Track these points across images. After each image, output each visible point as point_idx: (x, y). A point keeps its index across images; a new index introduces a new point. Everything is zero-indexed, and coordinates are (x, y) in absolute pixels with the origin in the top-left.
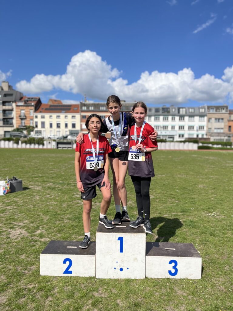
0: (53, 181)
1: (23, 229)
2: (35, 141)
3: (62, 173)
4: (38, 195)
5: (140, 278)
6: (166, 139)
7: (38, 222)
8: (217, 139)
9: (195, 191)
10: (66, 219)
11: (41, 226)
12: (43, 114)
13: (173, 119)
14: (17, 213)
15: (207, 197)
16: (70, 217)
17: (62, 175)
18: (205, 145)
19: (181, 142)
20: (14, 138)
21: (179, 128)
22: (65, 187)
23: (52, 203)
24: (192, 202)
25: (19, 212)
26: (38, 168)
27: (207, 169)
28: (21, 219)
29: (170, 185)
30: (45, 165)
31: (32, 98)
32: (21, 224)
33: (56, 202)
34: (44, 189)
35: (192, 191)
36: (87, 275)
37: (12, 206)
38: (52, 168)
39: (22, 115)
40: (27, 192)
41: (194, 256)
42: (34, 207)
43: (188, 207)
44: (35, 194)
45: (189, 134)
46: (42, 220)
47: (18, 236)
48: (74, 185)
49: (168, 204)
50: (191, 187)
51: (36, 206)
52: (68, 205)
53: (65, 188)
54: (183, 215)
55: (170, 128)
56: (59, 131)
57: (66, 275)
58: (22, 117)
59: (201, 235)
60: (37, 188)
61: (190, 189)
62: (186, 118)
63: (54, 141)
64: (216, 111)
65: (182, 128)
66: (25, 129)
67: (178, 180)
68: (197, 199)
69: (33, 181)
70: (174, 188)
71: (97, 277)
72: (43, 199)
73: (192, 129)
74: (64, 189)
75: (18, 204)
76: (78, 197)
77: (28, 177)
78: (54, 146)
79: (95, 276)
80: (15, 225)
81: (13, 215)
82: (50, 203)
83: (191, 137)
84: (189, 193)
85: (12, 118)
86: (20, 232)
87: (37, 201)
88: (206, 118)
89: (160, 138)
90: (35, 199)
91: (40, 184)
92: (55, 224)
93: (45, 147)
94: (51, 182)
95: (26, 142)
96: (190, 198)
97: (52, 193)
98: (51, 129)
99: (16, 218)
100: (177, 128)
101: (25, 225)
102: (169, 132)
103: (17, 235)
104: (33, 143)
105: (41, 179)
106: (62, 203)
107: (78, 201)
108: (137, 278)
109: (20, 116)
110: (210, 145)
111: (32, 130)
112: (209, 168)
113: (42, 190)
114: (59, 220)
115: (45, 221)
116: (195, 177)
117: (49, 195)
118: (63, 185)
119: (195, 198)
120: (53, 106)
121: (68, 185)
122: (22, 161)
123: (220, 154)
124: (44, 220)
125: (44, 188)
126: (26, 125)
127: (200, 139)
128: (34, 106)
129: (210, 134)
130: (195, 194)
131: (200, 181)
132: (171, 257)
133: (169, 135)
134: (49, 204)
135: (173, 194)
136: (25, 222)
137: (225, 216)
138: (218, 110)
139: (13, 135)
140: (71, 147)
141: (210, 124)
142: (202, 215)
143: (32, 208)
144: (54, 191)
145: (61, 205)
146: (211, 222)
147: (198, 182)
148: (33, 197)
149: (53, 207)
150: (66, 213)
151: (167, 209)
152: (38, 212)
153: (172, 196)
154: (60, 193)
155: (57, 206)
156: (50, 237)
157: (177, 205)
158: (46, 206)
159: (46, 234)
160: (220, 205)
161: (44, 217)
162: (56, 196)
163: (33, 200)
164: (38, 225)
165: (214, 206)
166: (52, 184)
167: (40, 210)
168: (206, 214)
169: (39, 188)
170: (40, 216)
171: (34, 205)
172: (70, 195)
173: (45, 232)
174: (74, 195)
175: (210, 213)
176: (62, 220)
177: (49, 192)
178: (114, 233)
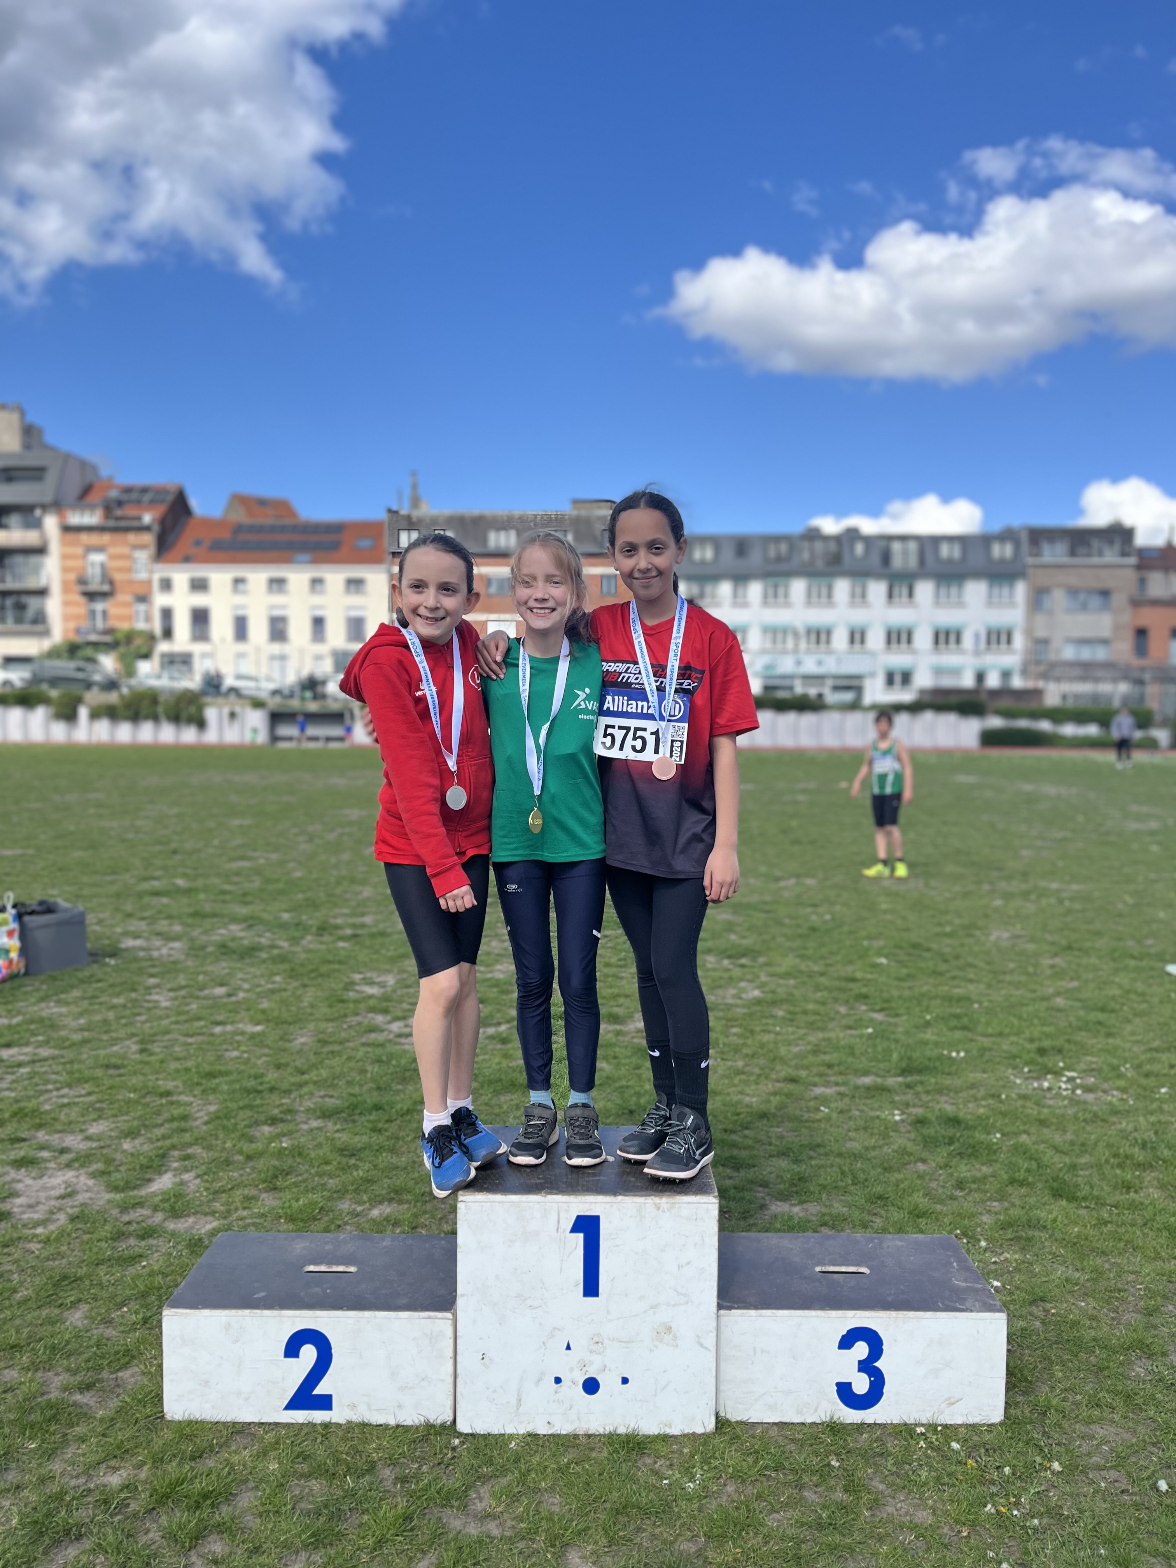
0: (243, 911)
1: (82, 1166)
2: (160, 709)
3: (294, 870)
4: (168, 986)
5: (687, 1430)
6: (820, 696)
7: (159, 1132)
8: (1077, 697)
9: (970, 960)
10: (308, 1110)
11: (176, 1153)
12: (199, 571)
13: (860, 598)
14: (55, 1082)
15: (1033, 991)
16: (327, 1099)
17: (292, 883)
18: (1023, 723)
19: (898, 707)
20: (54, 693)
21: (889, 641)
22: (304, 942)
23: (240, 1026)
24: (957, 1017)
25: (64, 1077)
26: (174, 845)
27: (1030, 847)
28: (74, 1113)
29: (846, 929)
30: (210, 830)
31: (144, 490)
32: (73, 1141)
33: (257, 1023)
34: (197, 956)
35: (954, 962)
36: (410, 1417)
37: (27, 1044)
38: (243, 846)
39: (94, 574)
40: (109, 970)
41: (969, 1304)
42: (142, 1051)
43: (936, 1044)
44: (152, 981)
45: (938, 671)
46: (184, 1118)
47: (57, 1203)
48: (355, 936)
49: (837, 1034)
50: (948, 941)
51: (156, 1048)
52: (321, 1036)
53: (308, 951)
54: (909, 1086)
55: (840, 640)
56: (283, 658)
57: (300, 1416)
58: (94, 587)
59: (1002, 1196)
60: (165, 950)
61: (947, 950)
62: (925, 590)
63: (258, 704)
64: (1073, 553)
65: (904, 637)
66: (110, 647)
67: (884, 906)
68: (980, 1003)
69: (146, 914)
70: (865, 943)
71: (463, 1427)
72: (193, 1007)
73: (952, 645)
74: (303, 956)
75: (63, 1033)
76: (371, 997)
77: (118, 895)
78: (255, 731)
79: (454, 1421)
80: (42, 1148)
81: (31, 1093)
82: (229, 1028)
83: (948, 682)
84: (941, 974)
85: (42, 592)
86: (68, 1184)
87: (161, 1018)
88: (1021, 589)
89: (791, 688)
90: (149, 1009)
91: (178, 928)
92: (251, 1140)
93: (211, 736)
94: (235, 920)
95: (112, 713)
96: (949, 999)
97: (240, 975)
98: (241, 647)
99: (47, 1107)
100: (876, 639)
101: (95, 1145)
102: (839, 661)
103: (53, 1203)
104: (147, 717)
105: (185, 901)
106: (292, 1028)
107: (371, 1015)
108: (675, 1431)
109: (82, 581)
110: (1045, 726)
111: (144, 650)
112: (1039, 843)
113: (190, 963)
114: (273, 1121)
115: (199, 1123)
116: (971, 887)
117: (222, 985)
118: (297, 934)
119: (969, 999)
120: (252, 529)
121: (321, 935)
122: (92, 811)
124: (196, 1119)
125: (196, 950)
126: (113, 623)
127: (995, 694)
128: (156, 528)
129: (1042, 668)
130: (972, 976)
131: (996, 910)
132: (850, 1313)
133: (836, 677)
134: (224, 1034)
135: (859, 975)
136: (94, 1129)
137: (1123, 1090)
138: (1081, 550)
139: (48, 673)
141: (1040, 620)
142: (1008, 1085)
143: (135, 1053)
144: (252, 965)
145: (282, 1038)
146: (1052, 1123)
147: (987, 916)
148: (139, 998)
149: (245, 1052)
150: (306, 1083)
151: (827, 1058)
152: (163, 1079)
153: (851, 985)
154: (277, 974)
155: (261, 1045)
156: (222, 1208)
157: (881, 1034)
158: (205, 1046)
159: (201, 1195)
160: (1098, 1031)
161: (191, 1103)
162: (258, 994)
163: (139, 1014)
164: (161, 1148)
165: (1069, 1041)
166: (242, 930)
167: (173, 1065)
168: (1027, 1079)
169: (172, 952)
170: (175, 1098)
171: (142, 1042)
172: (333, 985)
173: (198, 1181)
174: (353, 983)
175: (1049, 1077)
176: (289, 1117)
177: (224, 968)
178: (551, 1193)
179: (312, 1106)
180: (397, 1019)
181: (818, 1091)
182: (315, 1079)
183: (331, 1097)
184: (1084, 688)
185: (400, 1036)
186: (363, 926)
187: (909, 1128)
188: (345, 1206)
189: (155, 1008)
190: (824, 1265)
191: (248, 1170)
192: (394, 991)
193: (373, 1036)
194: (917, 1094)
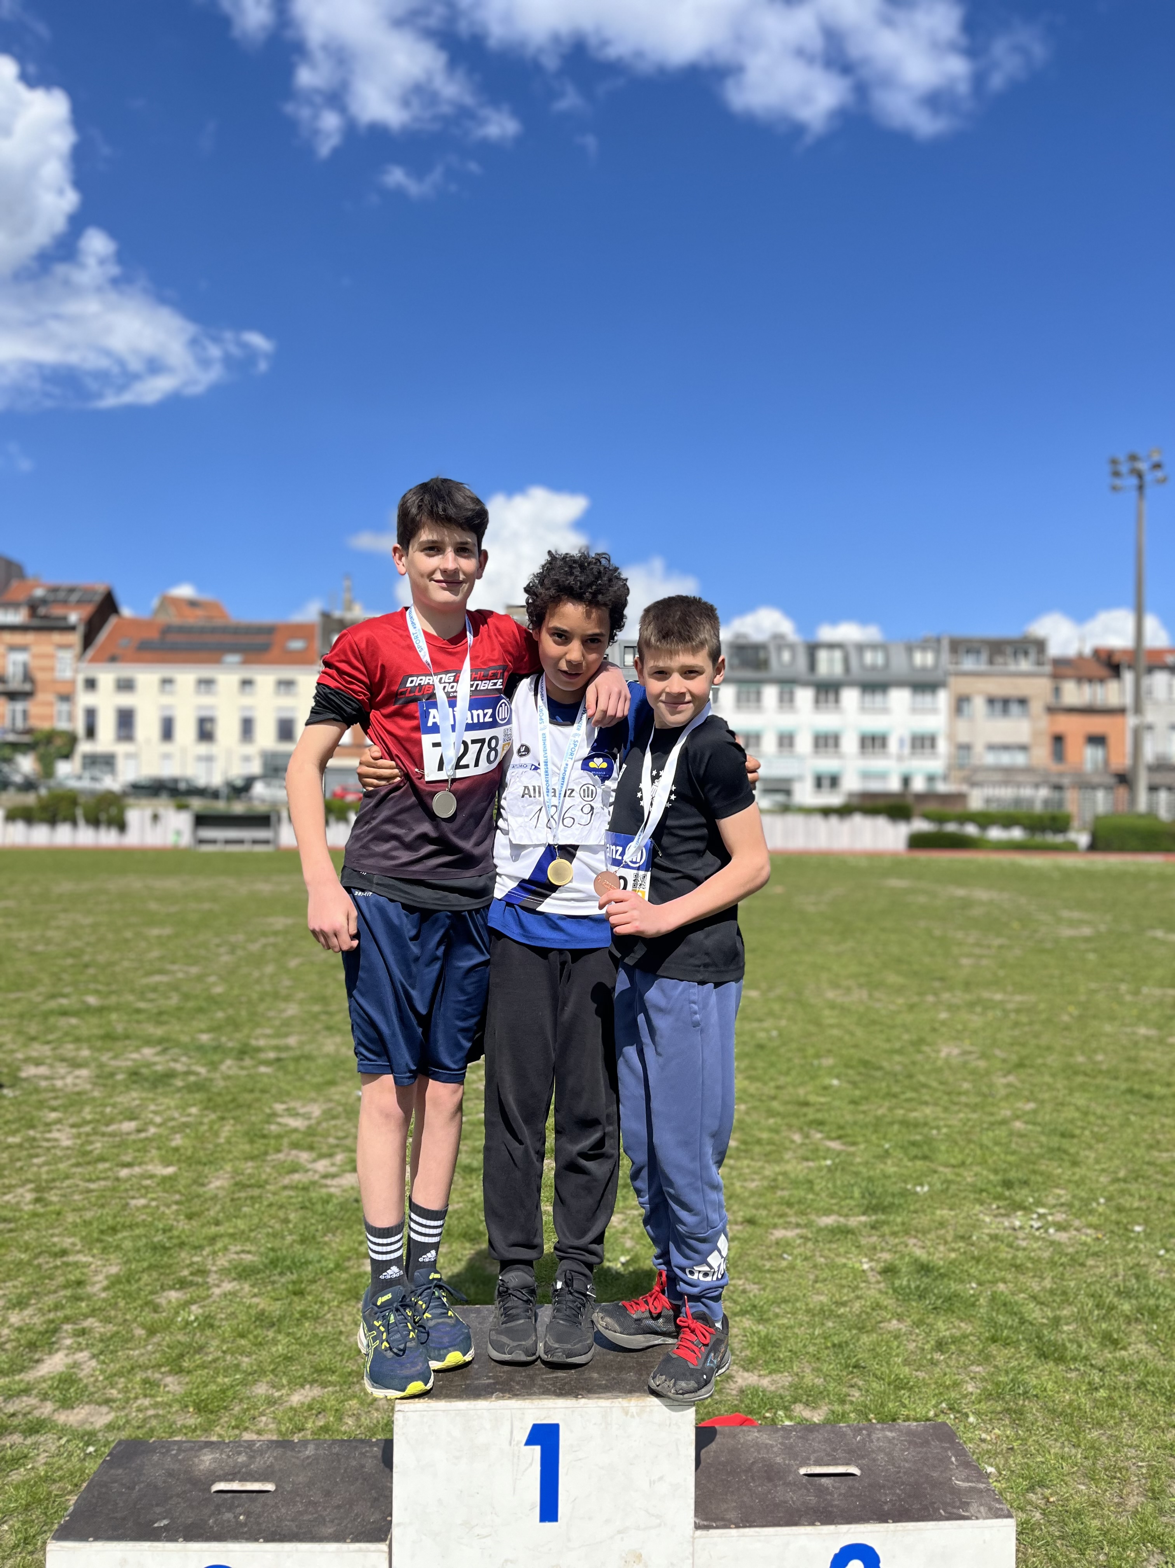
0: (159, 1032)
2: (79, 812)
3: (214, 984)
4: (71, 1121)
7: (50, 1300)
8: (998, 800)
9: (922, 1079)
10: (222, 1270)
11: (68, 1327)
12: (126, 671)
13: (787, 700)
15: (992, 1114)
16: (243, 1256)
17: (213, 1000)
18: (951, 827)
19: (826, 812)
21: (817, 746)
22: (223, 1067)
23: (150, 1167)
24: (914, 1144)
26: (86, 958)
27: (969, 955)
29: (793, 1046)
30: (126, 941)
31: (72, 590)
33: (168, 1164)
34: (105, 1086)
35: (906, 1082)
38: (161, 958)
39: (16, 672)
41: (973, 1508)
42: (37, 1200)
43: (899, 1177)
44: (54, 1115)
45: (865, 775)
46: (79, 1283)
48: (278, 1060)
49: (795, 1168)
50: (897, 1058)
51: (53, 1197)
52: (239, 1179)
53: (227, 1078)
54: (874, 1227)
55: (769, 744)
56: (210, 758)
58: (15, 687)
59: (985, 1359)
60: (69, 1080)
61: (898, 1068)
62: (850, 697)
63: (182, 806)
64: (991, 662)
65: (831, 742)
66: (29, 747)
67: (832, 1021)
68: (938, 1129)
69: (50, 1037)
70: (815, 1062)
72: (98, 1146)
73: (878, 750)
74: (221, 1083)
76: (296, 1130)
77: (21, 1016)
78: (178, 833)
82: (137, 1170)
83: (875, 786)
84: (895, 1096)
87: (61, 1160)
88: (943, 698)
90: (48, 1149)
91: (85, 1053)
92: (156, 1309)
93: (132, 839)
94: (148, 1042)
95: (29, 817)
96: (905, 1123)
97: (152, 1107)
98: (167, 748)
100: (804, 744)
104: (65, 820)
105: (94, 1020)
106: (206, 1170)
107: (294, 1152)
109: (3, 679)
110: (971, 830)
111: (65, 751)
112: (977, 951)
113: (96, 1094)
114: (182, 1284)
115: (97, 1286)
116: (915, 999)
117: (132, 1118)
118: (216, 1058)
119: (926, 1124)
120: (182, 630)
121: (242, 1059)
123: (1023, 876)
124: (93, 1284)
125: (104, 1077)
126: (33, 723)
127: (921, 797)
128: (82, 627)
129: (965, 773)
130: (927, 1098)
131: (943, 1023)
132: (844, 1528)
134: (131, 1177)
135: (812, 1098)
137: (1096, 1228)
138: (999, 659)
140: (266, 842)
141: (962, 725)
142: (977, 1225)
143: (30, 1203)
144: (165, 1094)
145: (195, 1182)
146: (1027, 1268)
147: (934, 1030)
148: (38, 1136)
149: (153, 1199)
150: (221, 1236)
151: (786, 1194)
152: (59, 1235)
153: (805, 1110)
154: (194, 1105)
155: (173, 1190)
156: (120, 1396)
157: (842, 1166)
158: (108, 1193)
159: (96, 1381)
160: (1062, 1160)
161: (90, 1264)
162: (173, 1128)
163: (37, 1156)
164: (52, 1321)
165: (1034, 1172)
166: (157, 1054)
167: (71, 1218)
168: (996, 1216)
169: (78, 1081)
170: (71, 1259)
171: (38, 1189)
172: (253, 1118)
173: (93, 1363)
174: (274, 1115)
175: (1019, 1213)
176: (200, 1280)
177: (134, 1099)
178: (503, 1398)
179: (226, 1264)
180: (322, 1156)
181: (779, 1234)
182: (231, 1231)
183: (249, 1252)
184: (1006, 793)
185: (325, 1176)
186: (287, 1048)
187: (879, 1278)
188: (261, 1389)
189: (54, 1147)
190: (809, 1465)
191: (150, 1348)
192: (319, 1123)
193: (296, 1177)
194: (883, 1236)
